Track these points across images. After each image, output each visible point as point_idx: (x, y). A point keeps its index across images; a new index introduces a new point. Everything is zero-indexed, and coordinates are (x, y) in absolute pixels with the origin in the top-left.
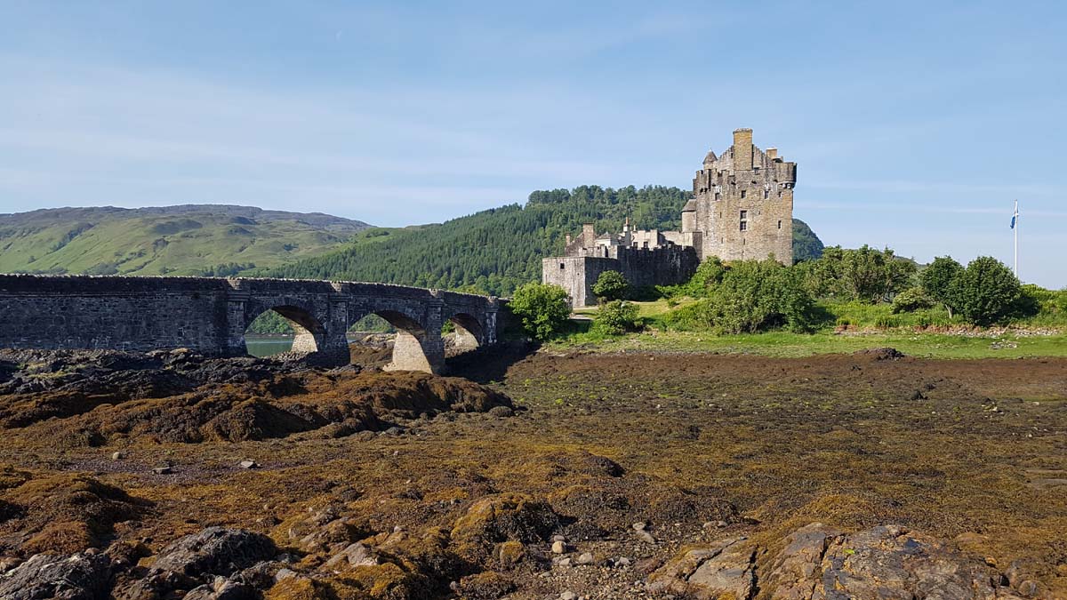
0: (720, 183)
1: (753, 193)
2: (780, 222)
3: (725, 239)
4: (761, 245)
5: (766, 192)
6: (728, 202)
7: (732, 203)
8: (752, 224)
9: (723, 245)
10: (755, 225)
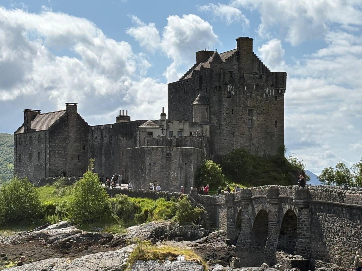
0: (232, 82)
1: (257, 95)
2: (276, 122)
3: (236, 134)
4: (263, 141)
5: (267, 95)
6: (239, 101)
7: (242, 102)
8: (256, 121)
9: (234, 139)
10: (259, 123)
